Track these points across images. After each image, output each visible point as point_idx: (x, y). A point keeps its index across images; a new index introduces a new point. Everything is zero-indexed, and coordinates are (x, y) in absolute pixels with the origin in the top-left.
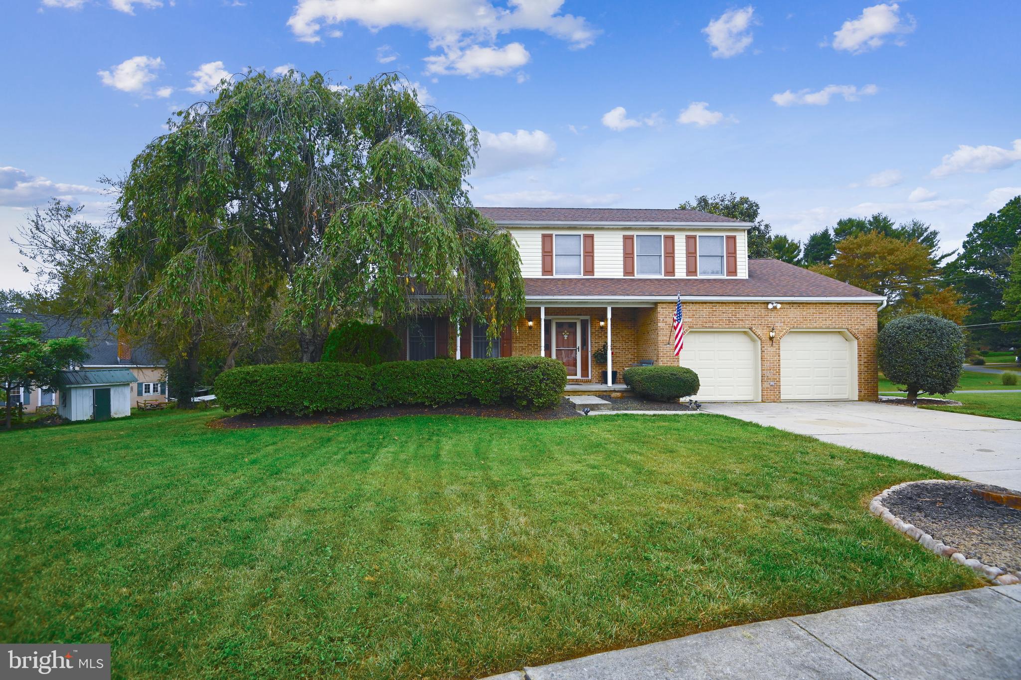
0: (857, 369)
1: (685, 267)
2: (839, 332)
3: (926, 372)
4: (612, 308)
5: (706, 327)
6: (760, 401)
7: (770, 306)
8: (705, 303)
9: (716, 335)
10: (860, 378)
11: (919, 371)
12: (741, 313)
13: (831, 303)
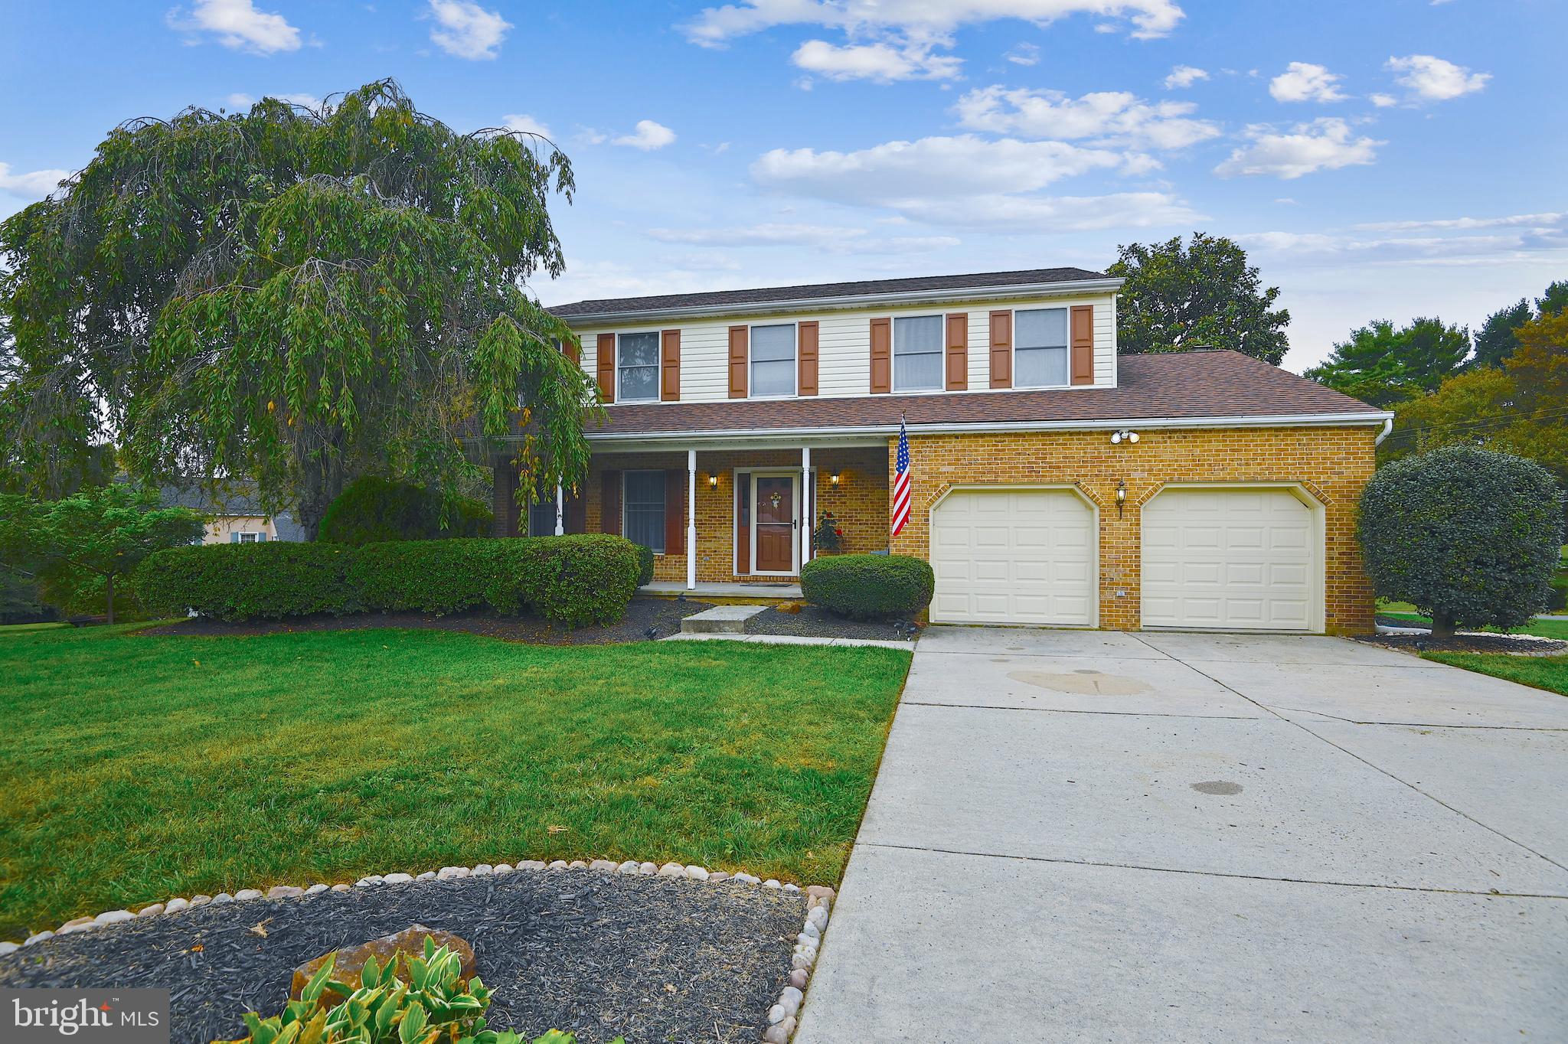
0: (1324, 568)
1: (987, 371)
2: (1288, 489)
3: (1444, 576)
4: (811, 451)
5: (983, 483)
6: (1096, 626)
7: (1116, 438)
8: (982, 436)
9: (1013, 498)
10: (1330, 587)
11: (1428, 574)
12: (1056, 455)
13: (1261, 429)
